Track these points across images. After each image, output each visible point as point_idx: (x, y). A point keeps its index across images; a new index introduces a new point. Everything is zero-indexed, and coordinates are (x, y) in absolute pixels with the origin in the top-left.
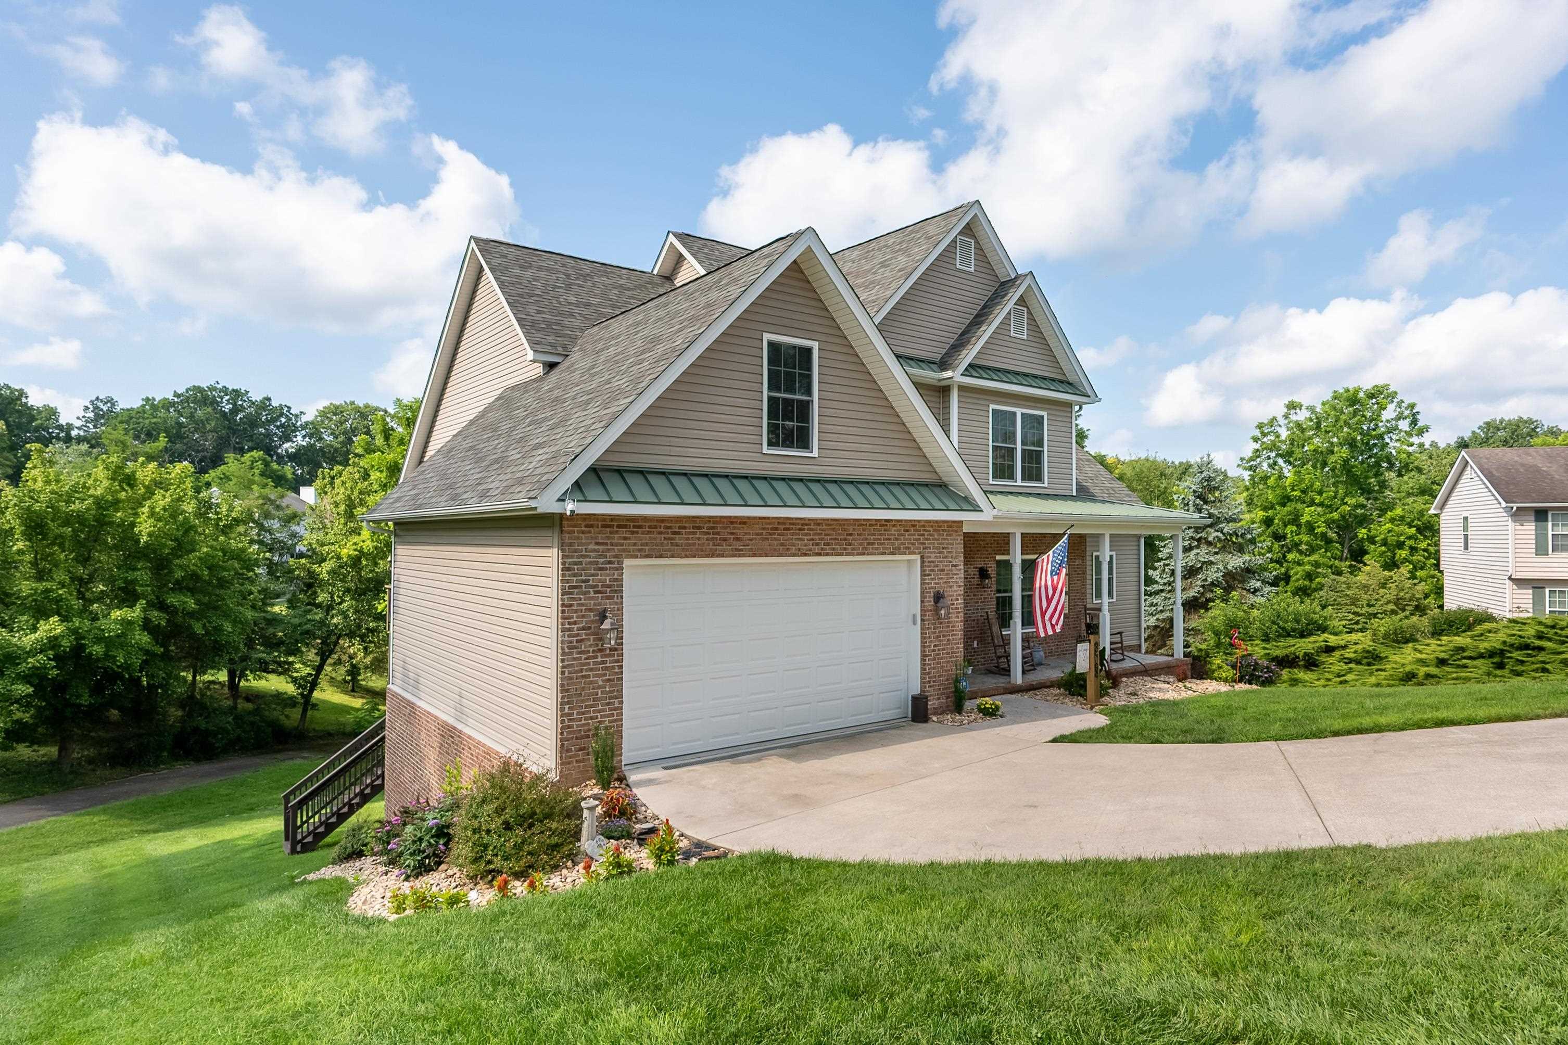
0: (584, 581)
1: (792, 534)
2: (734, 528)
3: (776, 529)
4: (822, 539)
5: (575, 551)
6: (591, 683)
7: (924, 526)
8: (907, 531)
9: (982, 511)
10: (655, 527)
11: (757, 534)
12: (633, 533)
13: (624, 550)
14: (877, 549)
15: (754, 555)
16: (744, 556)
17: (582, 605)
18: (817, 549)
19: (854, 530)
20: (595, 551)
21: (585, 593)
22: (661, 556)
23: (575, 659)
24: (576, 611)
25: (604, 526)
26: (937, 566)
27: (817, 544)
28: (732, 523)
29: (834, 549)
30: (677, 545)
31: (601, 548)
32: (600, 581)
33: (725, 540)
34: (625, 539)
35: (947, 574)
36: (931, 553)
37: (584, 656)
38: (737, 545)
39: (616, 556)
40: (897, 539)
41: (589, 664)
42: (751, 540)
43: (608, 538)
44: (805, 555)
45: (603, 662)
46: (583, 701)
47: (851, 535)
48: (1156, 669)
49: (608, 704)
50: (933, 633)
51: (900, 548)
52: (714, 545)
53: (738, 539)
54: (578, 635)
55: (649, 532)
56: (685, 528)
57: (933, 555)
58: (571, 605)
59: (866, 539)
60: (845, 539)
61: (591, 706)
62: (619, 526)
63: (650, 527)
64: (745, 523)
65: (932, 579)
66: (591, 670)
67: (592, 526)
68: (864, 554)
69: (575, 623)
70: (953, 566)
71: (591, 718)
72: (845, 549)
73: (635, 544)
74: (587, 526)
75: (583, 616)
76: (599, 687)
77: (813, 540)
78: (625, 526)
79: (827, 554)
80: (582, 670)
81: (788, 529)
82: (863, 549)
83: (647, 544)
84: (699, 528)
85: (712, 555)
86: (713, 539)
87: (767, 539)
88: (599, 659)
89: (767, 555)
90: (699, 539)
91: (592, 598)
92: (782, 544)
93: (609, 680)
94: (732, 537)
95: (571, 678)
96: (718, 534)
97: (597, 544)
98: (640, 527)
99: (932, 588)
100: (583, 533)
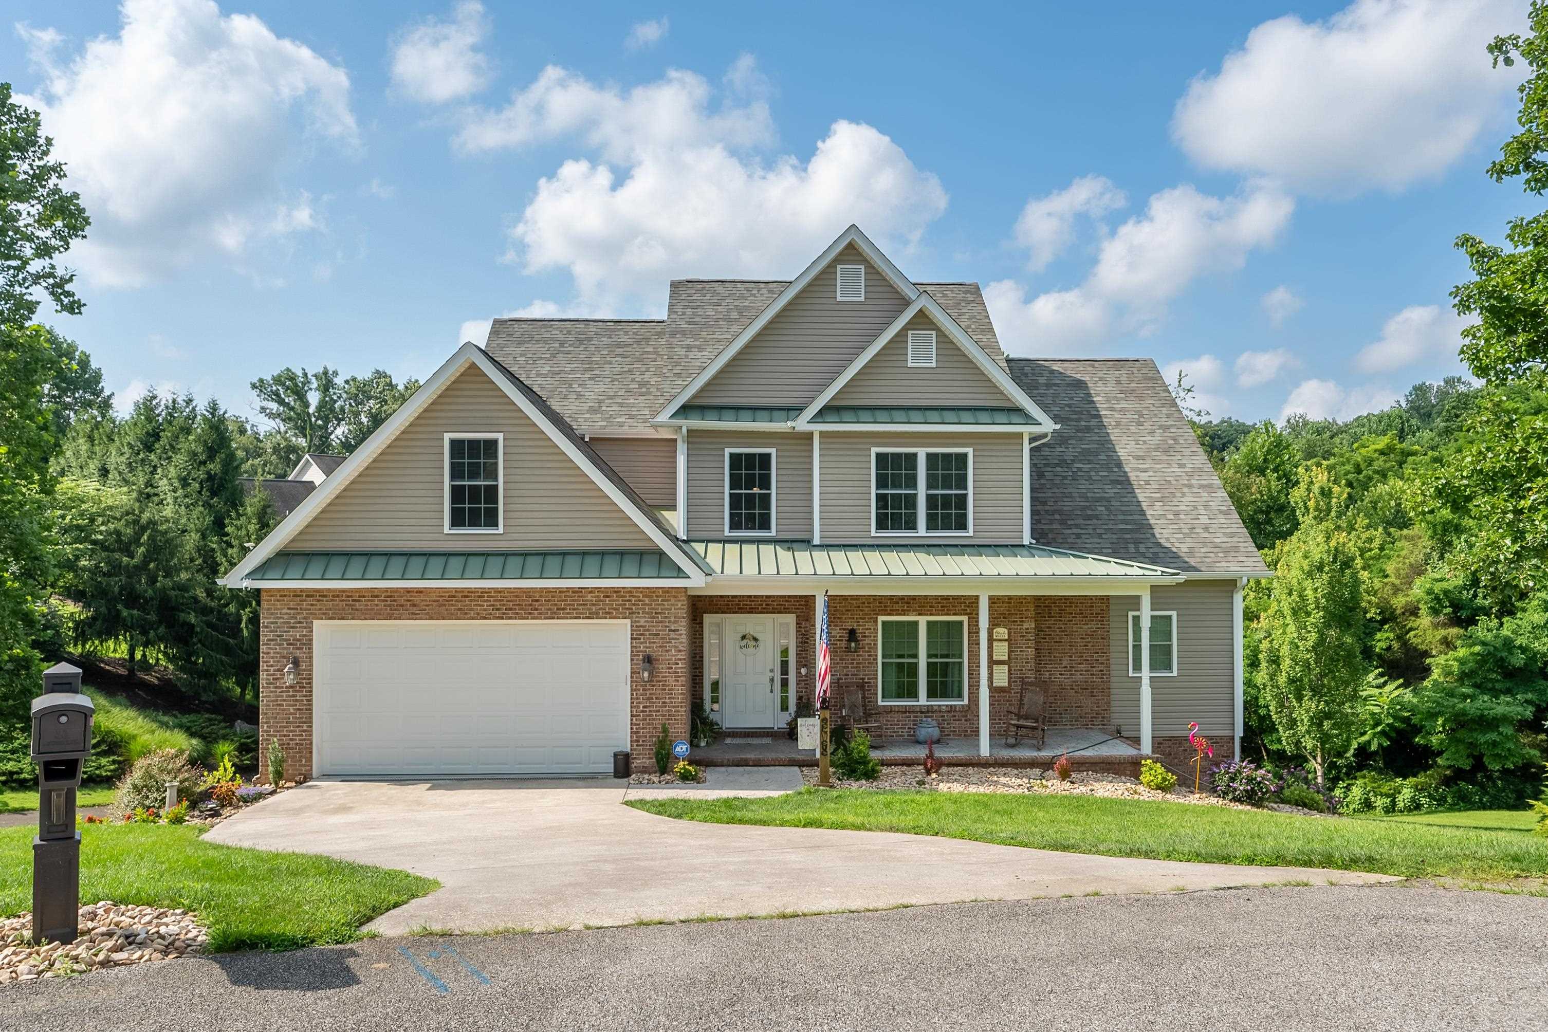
0: (278, 636)
1: (471, 601)
2: (411, 596)
3: (454, 596)
4: (504, 605)
5: (272, 614)
6: (284, 710)
7: (630, 592)
8: (608, 597)
9: (689, 577)
10: (338, 596)
11: (434, 601)
12: (318, 601)
13: (311, 614)
14: (568, 613)
15: (431, 618)
16: (421, 619)
17: (278, 653)
18: (497, 613)
19: (541, 596)
20: (287, 614)
21: (280, 645)
22: (343, 618)
23: (272, 692)
24: (273, 658)
25: (294, 596)
26: (648, 630)
27: (498, 609)
28: (408, 592)
29: (517, 613)
30: (357, 610)
31: (292, 612)
32: (292, 636)
33: (402, 606)
34: (312, 605)
35: (662, 639)
36: (640, 617)
37: (278, 690)
38: (414, 610)
39: (305, 618)
40: (594, 605)
41: (282, 696)
42: (427, 606)
43: (298, 605)
44: (485, 618)
45: (293, 696)
46: (277, 723)
47: (537, 601)
48: (1083, 764)
49: (299, 727)
50: (642, 695)
51: (598, 613)
52: (391, 610)
53: (414, 605)
54: (274, 675)
55: (332, 600)
56: (364, 596)
57: (642, 620)
58: (268, 653)
59: (556, 605)
60: (531, 605)
61: (285, 727)
62: (307, 596)
63: (333, 596)
64: (421, 592)
65: (642, 643)
66: (284, 700)
67: (285, 596)
68: (553, 618)
69: (272, 666)
70: (670, 630)
71: (285, 736)
72: (530, 614)
73: (320, 609)
74: (281, 596)
75: (278, 661)
76: (291, 714)
77: (493, 605)
78: (312, 596)
79: (510, 618)
80: (277, 701)
81: (467, 597)
82: (552, 613)
83: (330, 609)
84: (377, 596)
85: (390, 617)
86: (389, 605)
87: (445, 605)
88: (291, 694)
89: (444, 619)
90: (377, 605)
91: (285, 648)
92: (459, 609)
93: (299, 709)
94: (409, 603)
95: (269, 705)
96: (395, 601)
97: (289, 609)
98: (325, 596)
99: (641, 651)
100: (278, 601)
